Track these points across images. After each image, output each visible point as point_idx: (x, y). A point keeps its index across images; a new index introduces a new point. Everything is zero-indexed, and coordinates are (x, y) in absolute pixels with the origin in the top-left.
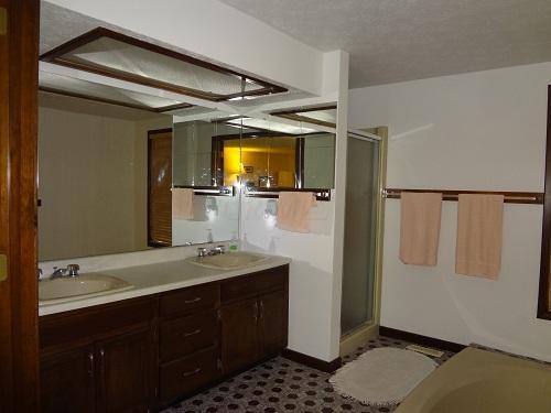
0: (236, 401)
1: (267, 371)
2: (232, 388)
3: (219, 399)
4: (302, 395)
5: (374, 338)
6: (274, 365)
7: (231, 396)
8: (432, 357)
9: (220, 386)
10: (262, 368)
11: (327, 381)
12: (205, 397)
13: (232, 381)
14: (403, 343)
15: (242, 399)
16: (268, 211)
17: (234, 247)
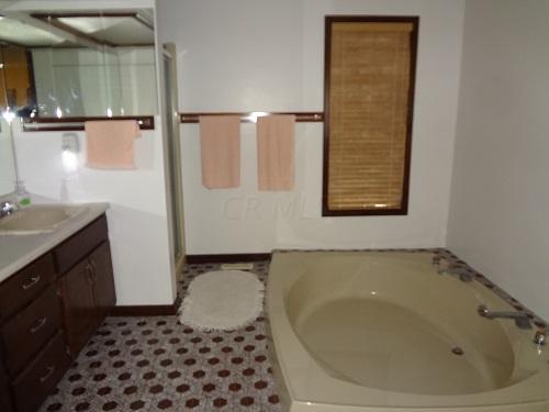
0: (103, 384)
1: (107, 338)
2: (82, 372)
3: (79, 391)
4: (167, 346)
5: (185, 269)
6: (108, 328)
7: (91, 382)
8: (247, 270)
9: (66, 376)
10: (99, 337)
11: (179, 323)
12: (56, 397)
13: (76, 364)
14: (215, 266)
15: (108, 379)
16: (66, 147)
17: (26, 202)
